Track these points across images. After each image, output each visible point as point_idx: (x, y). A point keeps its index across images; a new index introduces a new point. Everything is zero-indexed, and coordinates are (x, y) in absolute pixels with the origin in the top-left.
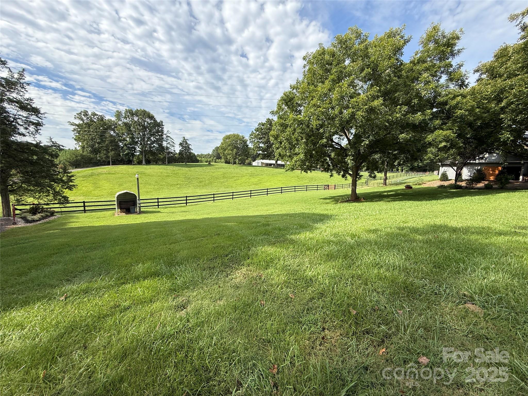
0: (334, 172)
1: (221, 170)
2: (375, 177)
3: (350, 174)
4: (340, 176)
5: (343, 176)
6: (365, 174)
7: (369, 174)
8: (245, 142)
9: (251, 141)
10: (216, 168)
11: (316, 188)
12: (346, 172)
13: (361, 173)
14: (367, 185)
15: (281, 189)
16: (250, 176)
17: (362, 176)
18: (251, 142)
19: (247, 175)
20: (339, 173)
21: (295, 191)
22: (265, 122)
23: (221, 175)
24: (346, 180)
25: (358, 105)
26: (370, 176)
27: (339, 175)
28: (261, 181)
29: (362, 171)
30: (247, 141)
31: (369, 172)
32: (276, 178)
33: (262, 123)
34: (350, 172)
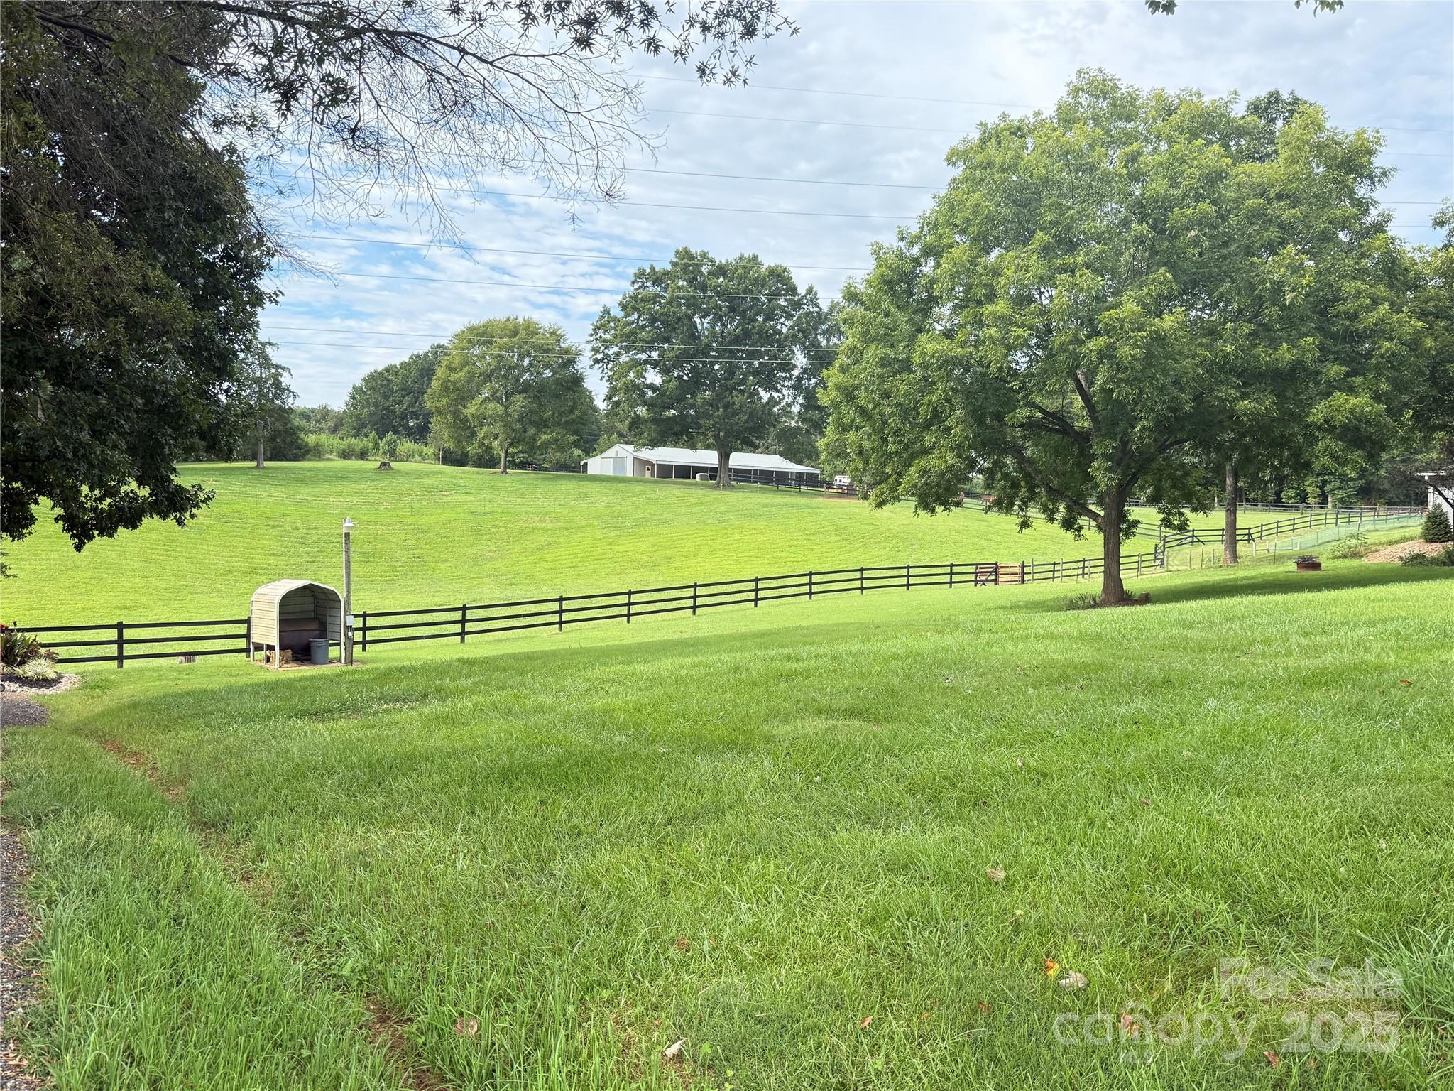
0: (1034, 512)
1: (459, 498)
2: (1182, 527)
3: (1094, 516)
4: (1057, 525)
5: (1068, 524)
6: (1145, 515)
7: (1162, 516)
8: (569, 359)
9: (600, 356)
10: (430, 489)
11: (947, 579)
12: (1077, 508)
13: (1135, 512)
14: (1162, 565)
15: (806, 580)
16: (614, 528)
17: (1138, 522)
18: (597, 361)
19: (596, 522)
20: (1051, 514)
21: (862, 589)
22: (669, 268)
23: (465, 522)
24: (1078, 537)
25: (1121, 328)
26: (1166, 523)
27: (1052, 520)
28: (669, 553)
29: (1137, 503)
30: (578, 353)
31: (1161, 511)
32: (737, 537)
33: (653, 269)
34: (1093, 508)
